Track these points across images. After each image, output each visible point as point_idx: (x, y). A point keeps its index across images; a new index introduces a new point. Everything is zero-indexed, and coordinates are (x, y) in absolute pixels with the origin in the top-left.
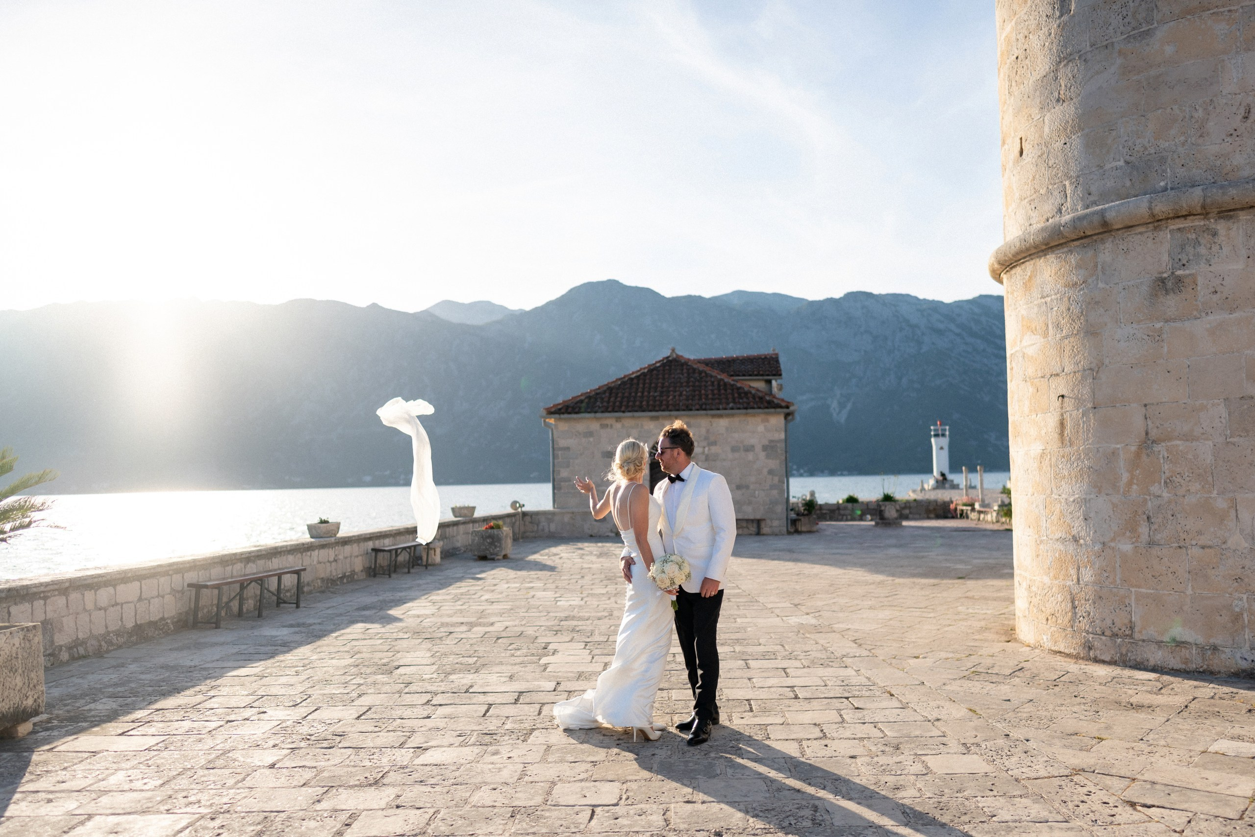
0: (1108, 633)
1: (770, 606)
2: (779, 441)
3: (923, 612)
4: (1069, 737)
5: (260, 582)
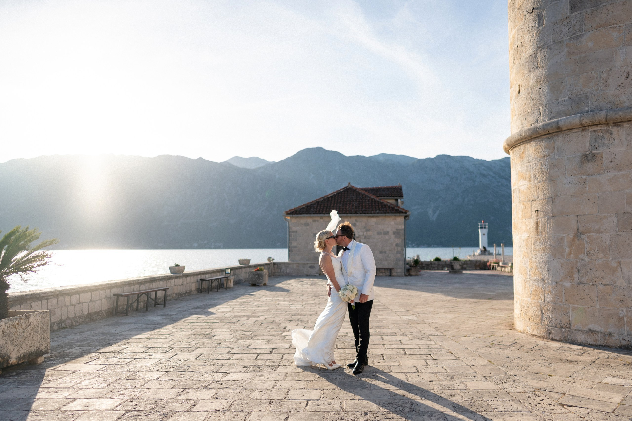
0: (558, 326)
1: (395, 311)
2: (401, 230)
3: (470, 315)
4: (535, 374)
5: (147, 294)
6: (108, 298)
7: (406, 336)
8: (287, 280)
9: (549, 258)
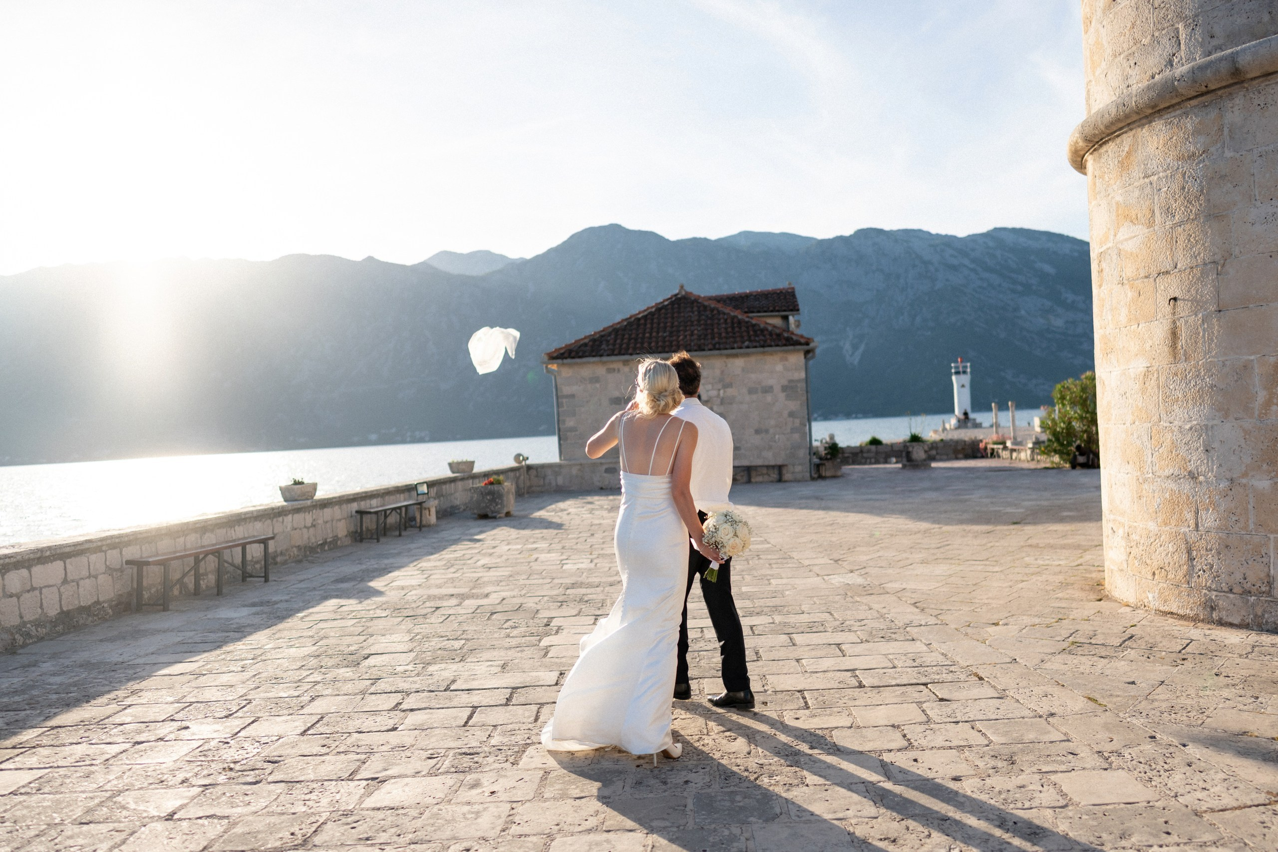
0: (1237, 589)
1: (807, 562)
2: (799, 381)
3: (986, 565)
5: (218, 554)
6: (116, 570)
7: (850, 630)
8: (557, 502)
9: (1208, 420)
